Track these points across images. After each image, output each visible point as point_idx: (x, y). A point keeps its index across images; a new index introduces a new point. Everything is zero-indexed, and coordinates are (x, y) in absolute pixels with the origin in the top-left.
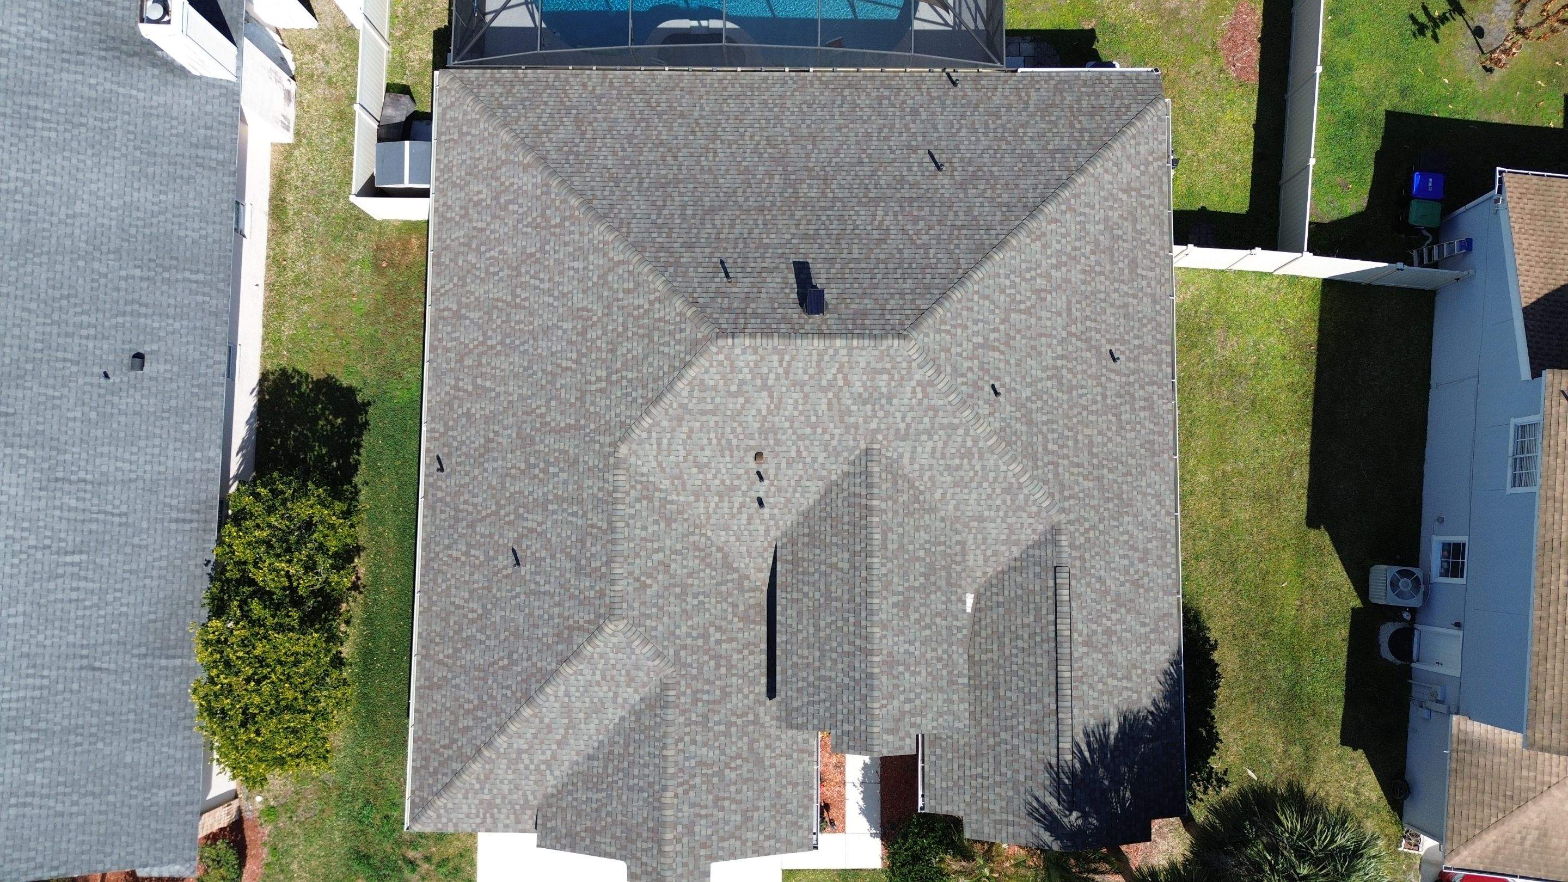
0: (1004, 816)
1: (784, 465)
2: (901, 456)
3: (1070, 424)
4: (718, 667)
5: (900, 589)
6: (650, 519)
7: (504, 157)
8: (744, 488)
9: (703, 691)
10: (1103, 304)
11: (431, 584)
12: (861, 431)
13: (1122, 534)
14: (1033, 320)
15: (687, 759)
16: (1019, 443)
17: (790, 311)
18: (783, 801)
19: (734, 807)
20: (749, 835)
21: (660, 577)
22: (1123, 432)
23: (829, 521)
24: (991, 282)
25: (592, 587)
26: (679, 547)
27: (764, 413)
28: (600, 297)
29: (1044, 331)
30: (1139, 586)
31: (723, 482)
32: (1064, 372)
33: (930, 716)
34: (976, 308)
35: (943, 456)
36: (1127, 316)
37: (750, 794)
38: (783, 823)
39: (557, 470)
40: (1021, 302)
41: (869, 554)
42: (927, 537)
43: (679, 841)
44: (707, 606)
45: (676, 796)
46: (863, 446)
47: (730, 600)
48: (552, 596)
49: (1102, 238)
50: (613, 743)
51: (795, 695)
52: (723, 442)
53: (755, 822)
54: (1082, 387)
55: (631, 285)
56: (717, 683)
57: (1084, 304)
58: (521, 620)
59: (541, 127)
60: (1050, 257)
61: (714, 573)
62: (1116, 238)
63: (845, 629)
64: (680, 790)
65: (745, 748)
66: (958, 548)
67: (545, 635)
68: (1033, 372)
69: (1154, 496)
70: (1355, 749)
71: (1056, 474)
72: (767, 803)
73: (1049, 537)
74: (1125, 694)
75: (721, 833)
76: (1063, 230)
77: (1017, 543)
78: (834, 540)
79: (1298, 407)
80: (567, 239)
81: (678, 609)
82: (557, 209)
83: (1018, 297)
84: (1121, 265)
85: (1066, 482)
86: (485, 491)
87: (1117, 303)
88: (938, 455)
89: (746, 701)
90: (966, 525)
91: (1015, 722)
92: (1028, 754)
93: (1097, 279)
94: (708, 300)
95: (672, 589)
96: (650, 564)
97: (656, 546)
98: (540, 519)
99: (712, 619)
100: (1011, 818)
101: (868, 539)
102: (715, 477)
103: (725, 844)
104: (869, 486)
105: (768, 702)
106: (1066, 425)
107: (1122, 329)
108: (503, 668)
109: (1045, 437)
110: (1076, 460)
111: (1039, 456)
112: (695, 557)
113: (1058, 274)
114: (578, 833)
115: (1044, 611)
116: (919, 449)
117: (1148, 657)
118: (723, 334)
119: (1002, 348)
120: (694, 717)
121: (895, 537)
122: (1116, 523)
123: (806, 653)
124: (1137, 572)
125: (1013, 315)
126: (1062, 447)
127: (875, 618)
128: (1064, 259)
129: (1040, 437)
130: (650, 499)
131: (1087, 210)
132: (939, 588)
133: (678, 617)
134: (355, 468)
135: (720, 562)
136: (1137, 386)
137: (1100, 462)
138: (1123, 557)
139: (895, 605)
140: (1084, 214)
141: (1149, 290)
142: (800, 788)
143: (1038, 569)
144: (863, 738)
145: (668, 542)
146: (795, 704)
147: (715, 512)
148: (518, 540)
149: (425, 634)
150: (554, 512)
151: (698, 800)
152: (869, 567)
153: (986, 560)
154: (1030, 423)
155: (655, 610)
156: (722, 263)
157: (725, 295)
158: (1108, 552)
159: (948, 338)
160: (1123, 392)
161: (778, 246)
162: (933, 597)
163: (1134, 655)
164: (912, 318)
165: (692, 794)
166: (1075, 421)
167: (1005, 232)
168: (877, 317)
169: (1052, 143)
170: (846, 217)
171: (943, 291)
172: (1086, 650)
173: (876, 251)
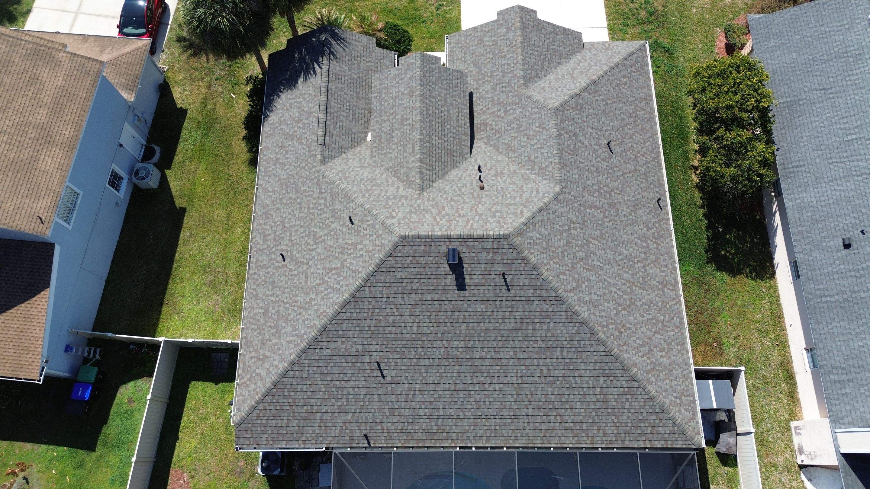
0: (357, 43)
1: (468, 185)
2: (404, 190)
3: (311, 216)
4: (499, 99)
5: (405, 127)
6: (539, 159)
7: (650, 376)
8: (489, 176)
9: (506, 87)
10: (286, 286)
11: (654, 147)
12: (426, 199)
13: (288, 169)
14: (328, 266)
15: (511, 57)
16: (340, 199)
17: (467, 254)
18: (463, 51)
19: (487, 43)
20: (479, 34)
21: (532, 132)
22: (282, 219)
23: (443, 160)
24: (351, 281)
25: (568, 125)
26: (523, 149)
27: (480, 205)
28: (579, 275)
29: (322, 262)
30: (281, 146)
31: (501, 178)
32: (312, 242)
33: (392, 75)
34: (361, 263)
35: (381, 190)
36: (273, 283)
37: (480, 50)
38: (463, 43)
39: (594, 187)
40: (334, 274)
41: (422, 140)
42: (391, 155)
43: (513, 24)
44: (506, 125)
45: (516, 41)
46: (425, 193)
47: (494, 131)
48: (588, 126)
49: (283, 324)
50: (550, 67)
51: (459, 85)
52: (502, 193)
53: (477, 40)
54: (303, 237)
55: (561, 276)
56: (498, 92)
57: (298, 283)
58: (603, 119)
59: (629, 396)
60: (316, 304)
61: (503, 141)
62: (276, 326)
63: (434, 108)
64: (514, 43)
65: (483, 68)
66: (374, 154)
67: (589, 109)
68: (329, 238)
69: (269, 191)
70: (181, 108)
71: (320, 189)
72: (471, 48)
73: (326, 160)
74: (294, 96)
75: (493, 32)
76: (306, 322)
77: (344, 159)
78: (440, 151)
79: (181, 269)
80: (603, 314)
81: (521, 120)
82: (612, 334)
83: (336, 276)
84: (273, 312)
85: (316, 185)
86: (632, 186)
87: (278, 289)
88: (384, 191)
89: (483, 88)
90: (369, 164)
91: (349, 81)
92: (343, 66)
93: (288, 299)
94: (516, 262)
95: (525, 128)
96: (538, 137)
97: (535, 147)
98: (600, 164)
99: (503, 120)
100: (354, 42)
101: (422, 147)
102: (506, 180)
103: (490, 28)
104: (421, 173)
105: (472, 90)
106: (314, 215)
107: (277, 275)
108: (609, 99)
109: (325, 205)
110: (309, 198)
111: (329, 195)
112: (514, 146)
113: (311, 296)
114: (563, 34)
115: (332, 126)
116: (394, 192)
117: (280, 115)
118: (505, 237)
119: (346, 246)
120: (510, 75)
121: (408, 151)
122: (290, 173)
123: (454, 102)
124: (282, 153)
125: (339, 265)
126: (317, 203)
127: (419, 110)
128: (307, 306)
129: (328, 205)
130: (541, 168)
131: (291, 339)
132: (385, 133)
133: (521, 116)
134: (708, 228)
135: (500, 147)
136: (272, 246)
137: (296, 201)
138: (288, 158)
139: (409, 119)
140: (293, 336)
141: (258, 301)
142: (455, 58)
143: (334, 146)
144: (425, 61)
145: (529, 150)
146: (459, 81)
147: (505, 167)
148: (609, 158)
149: (653, 124)
150: (593, 166)
151: (505, 42)
152: (422, 134)
153: (360, 153)
154: (333, 210)
155: (533, 117)
156: (508, 290)
157: (505, 265)
158: (296, 158)
159: (377, 243)
160: (280, 241)
161: (476, 302)
162: (389, 128)
163: (287, 115)
164: (397, 251)
165: (508, 43)
166: (308, 218)
167: (341, 314)
168: (418, 251)
169: (308, 386)
170: (435, 325)
171: (380, 270)
172: (312, 110)
173: (417, 299)
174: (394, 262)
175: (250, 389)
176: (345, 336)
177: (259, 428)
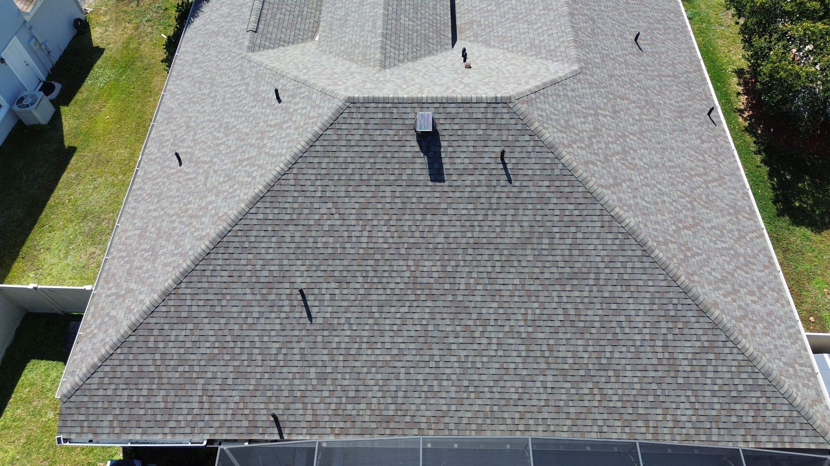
1: (449, 66)
2: (357, 68)
3: (226, 106)
5: (365, 7)
8: (478, 60)
10: (177, 194)
11: (693, 60)
13: (205, 66)
14: (238, 158)
16: (267, 79)
17: (447, 127)
21: (534, 17)
22: (187, 120)
24: (269, 168)
25: (582, 8)
26: (523, 36)
27: (466, 78)
28: (617, 170)
29: (231, 155)
30: (202, 46)
31: (495, 61)
32: (221, 136)
34: (285, 144)
35: (326, 68)
36: (160, 194)
39: (623, 78)
40: (246, 166)
44: (499, 18)
48: (608, 17)
52: (497, 71)
54: (210, 133)
55: (591, 166)
57: (193, 187)
60: (214, 208)
61: (496, 34)
67: (607, 1)
68: (246, 125)
70: (98, 47)
71: (243, 75)
77: (281, 50)
79: (53, 217)
80: (657, 227)
82: (674, 256)
83: (248, 168)
84: (153, 229)
85: (237, 73)
86: (673, 90)
87: (165, 200)
88: (330, 69)
90: (313, 53)
93: (176, 210)
94: (521, 138)
95: (525, 15)
96: (543, 20)
98: (628, 58)
99: (494, 14)
102: (501, 62)
104: (383, 49)
106: (229, 105)
107: (167, 184)
109: (246, 91)
110: (227, 89)
111: (253, 79)
112: (510, 36)
116: (344, 70)
117: (207, 17)
118: (505, 102)
119: (268, 129)
121: (366, 29)
122: (208, 69)
124: (202, 52)
125: (255, 154)
128: (201, 213)
130: (549, 51)
135: (492, 41)
140: (174, 256)
141: (136, 221)
143: (269, 36)
147: (499, 55)
148: (639, 55)
150: (618, 56)
152: (386, 10)
153: (304, 47)
156: (510, 181)
157: (505, 143)
158: (218, 52)
159: (312, 114)
160: (180, 144)
161: (459, 200)
163: (215, 14)
164: (341, 120)
167: (250, 216)
168: (372, 121)
169: (188, 333)
170: (396, 235)
171: (313, 149)
172: (246, 2)
173: (369, 195)
174: (335, 137)
175: (95, 341)
176: (254, 251)
177: (100, 405)
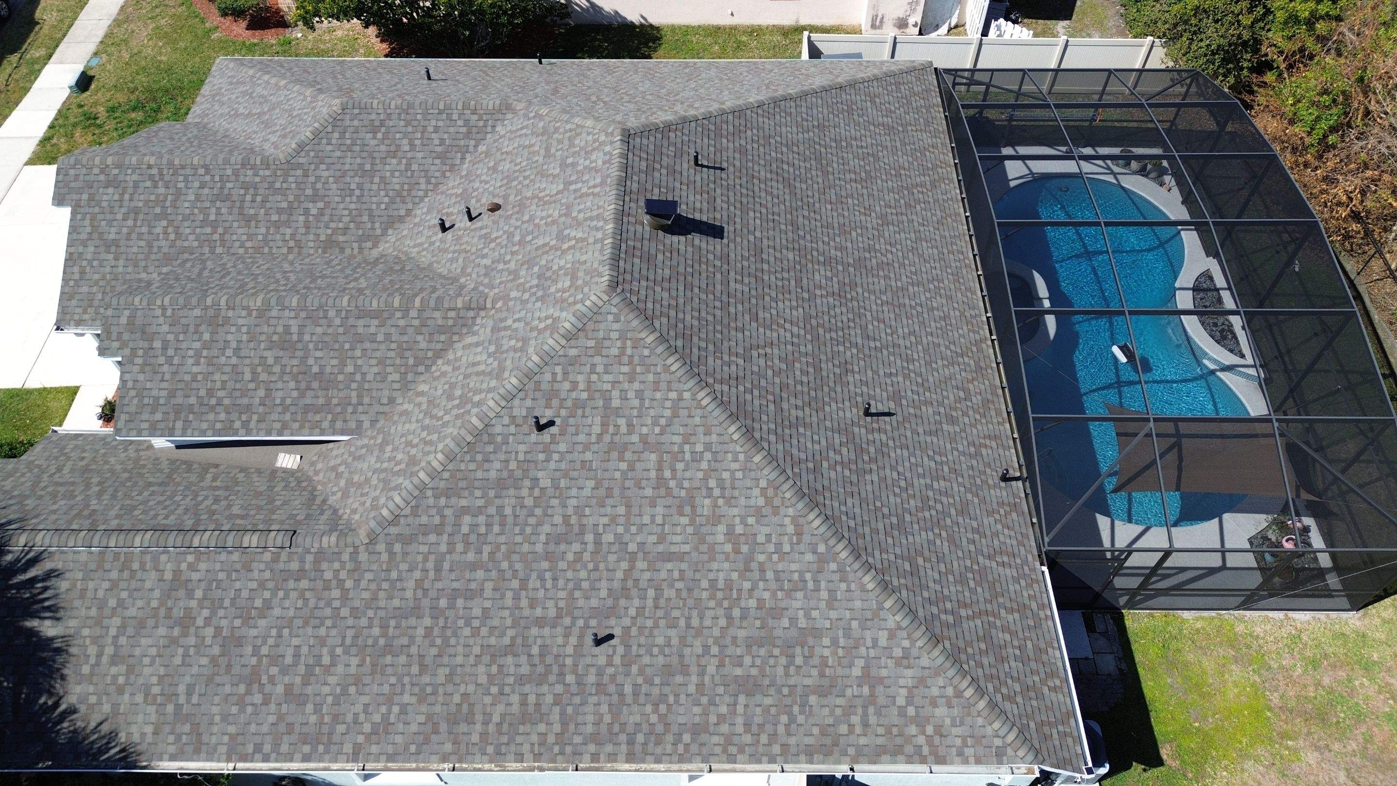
3: (499, 556)
4: (280, 211)
5: (307, 337)
6: (446, 136)
9: (255, 195)
10: (682, 623)
12: (509, 285)
13: (333, 655)
14: (649, 492)
15: (186, 180)
16: (472, 466)
19: (125, 231)
20: (91, 249)
21: (383, 148)
22: (486, 659)
23: (411, 279)
24: (697, 420)
26: (415, 167)
27: (541, 195)
29: (635, 510)
30: (249, 685)
31: (475, 190)
32: (576, 547)
34: (658, 395)
36: (668, 671)
37: (135, 250)
38: (94, 289)
40: (674, 470)
42: (369, 377)
43: (102, 171)
44: (348, 199)
45: (150, 167)
46: (494, 293)
47: (352, 225)
49: (785, 623)
53: (103, 256)
54: (555, 579)
56: (262, 211)
57: (679, 585)
60: (744, 522)
61: (383, 206)
62: (788, 649)
63: (274, 285)
65: (186, 244)
66: (353, 425)
68: (574, 492)
69: (385, 717)
71: (425, 530)
72: (120, 269)
73: (340, 527)
75: (100, 217)
76: (787, 548)
77: (345, 495)
78: (386, 281)
81: (347, 167)
83: (680, 466)
85: (412, 548)
87: (687, 651)
89: (237, 244)
90: (380, 431)
91: (105, 497)
92: (54, 507)
94: (672, 140)
95: (369, 160)
96: (398, 136)
99: (333, 205)
103: (87, 222)
106: (498, 547)
107: (646, 660)
109: (480, 510)
110: (446, 566)
111: (454, 500)
113: (721, 538)
115: (239, 521)
117: (139, 698)
118: (627, 136)
119: (607, 438)
122: (348, 641)
125: (653, 457)
128: (745, 549)
129: (480, 503)
131: (824, 595)
132: (302, 395)
133: (338, 166)
135: (395, 213)
136: (559, 689)
137: (442, 612)
139: (287, 330)
140: (817, 590)
141: (713, 719)
145: (420, 155)
151: (140, 190)
154: (501, 485)
155: (349, 142)
158: (306, 623)
159: (615, 351)
160: (549, 660)
162: (292, 385)
163: (147, 671)
164: (641, 305)
165: (149, 184)
166: (505, 565)
169: (928, 565)
170: (787, 296)
171: (680, 350)
172: (168, 576)
173: (740, 307)
174: (665, 320)
